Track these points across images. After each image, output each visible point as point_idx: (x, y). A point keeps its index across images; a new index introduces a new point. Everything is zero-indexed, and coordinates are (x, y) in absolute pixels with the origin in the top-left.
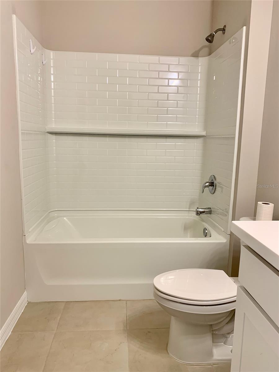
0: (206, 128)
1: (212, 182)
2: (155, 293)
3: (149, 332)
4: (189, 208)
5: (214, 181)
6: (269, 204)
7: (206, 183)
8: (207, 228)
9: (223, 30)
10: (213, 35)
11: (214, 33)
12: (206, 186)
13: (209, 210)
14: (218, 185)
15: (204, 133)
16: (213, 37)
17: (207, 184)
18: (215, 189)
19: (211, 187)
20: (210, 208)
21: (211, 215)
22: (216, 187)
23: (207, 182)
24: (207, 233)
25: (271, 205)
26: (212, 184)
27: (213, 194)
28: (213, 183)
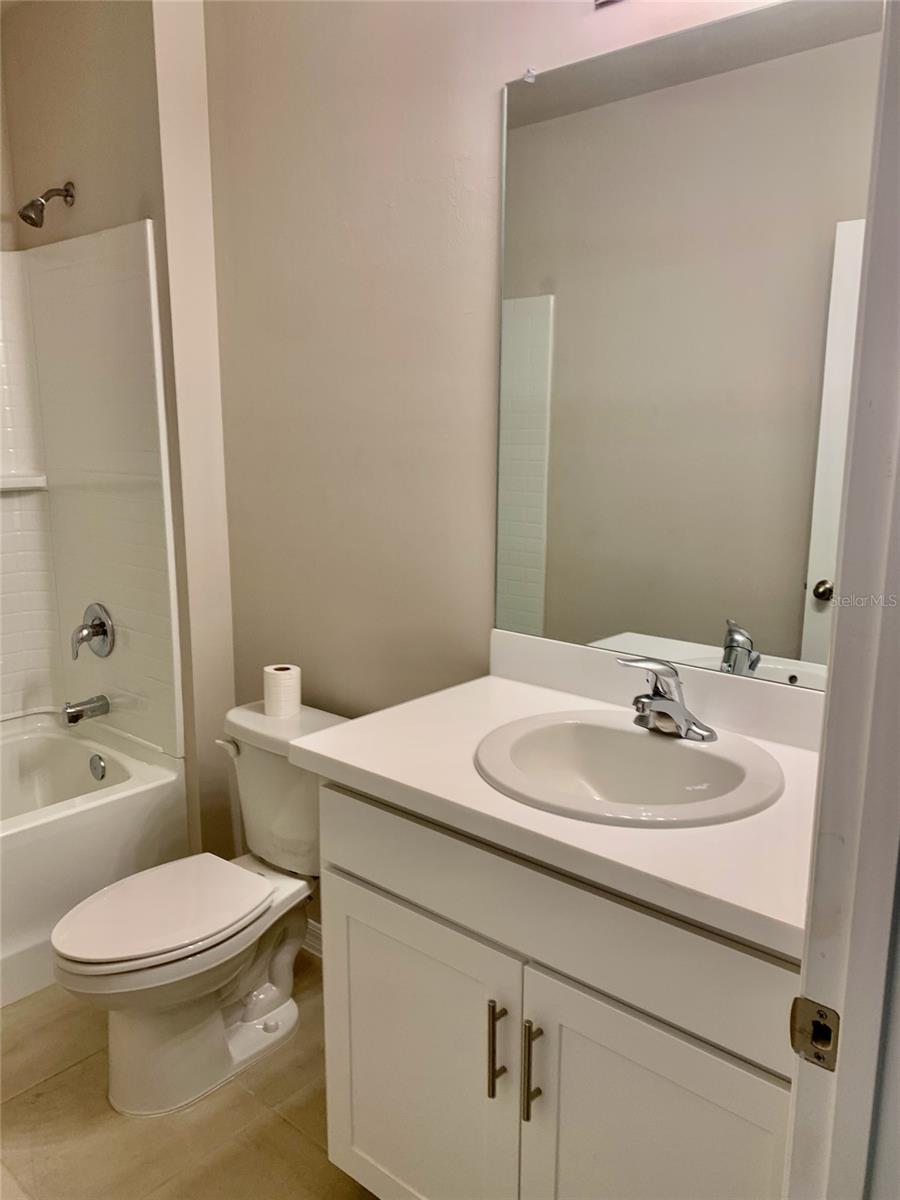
0: (42, 463)
1: (97, 622)
2: (61, 969)
3: (38, 1095)
4: (23, 709)
5: (104, 620)
6: (288, 669)
7: (81, 631)
8: (101, 755)
9: (67, 193)
10: (41, 207)
11: (43, 201)
12: (83, 639)
13: (100, 703)
14: (119, 630)
15: (40, 481)
16: (42, 212)
17: (85, 632)
18: (113, 640)
19: (97, 640)
20: (102, 698)
21: (109, 714)
22: (113, 635)
23: (83, 628)
24: (104, 768)
25: (295, 671)
26: (100, 629)
27: (107, 655)
28: (102, 625)
